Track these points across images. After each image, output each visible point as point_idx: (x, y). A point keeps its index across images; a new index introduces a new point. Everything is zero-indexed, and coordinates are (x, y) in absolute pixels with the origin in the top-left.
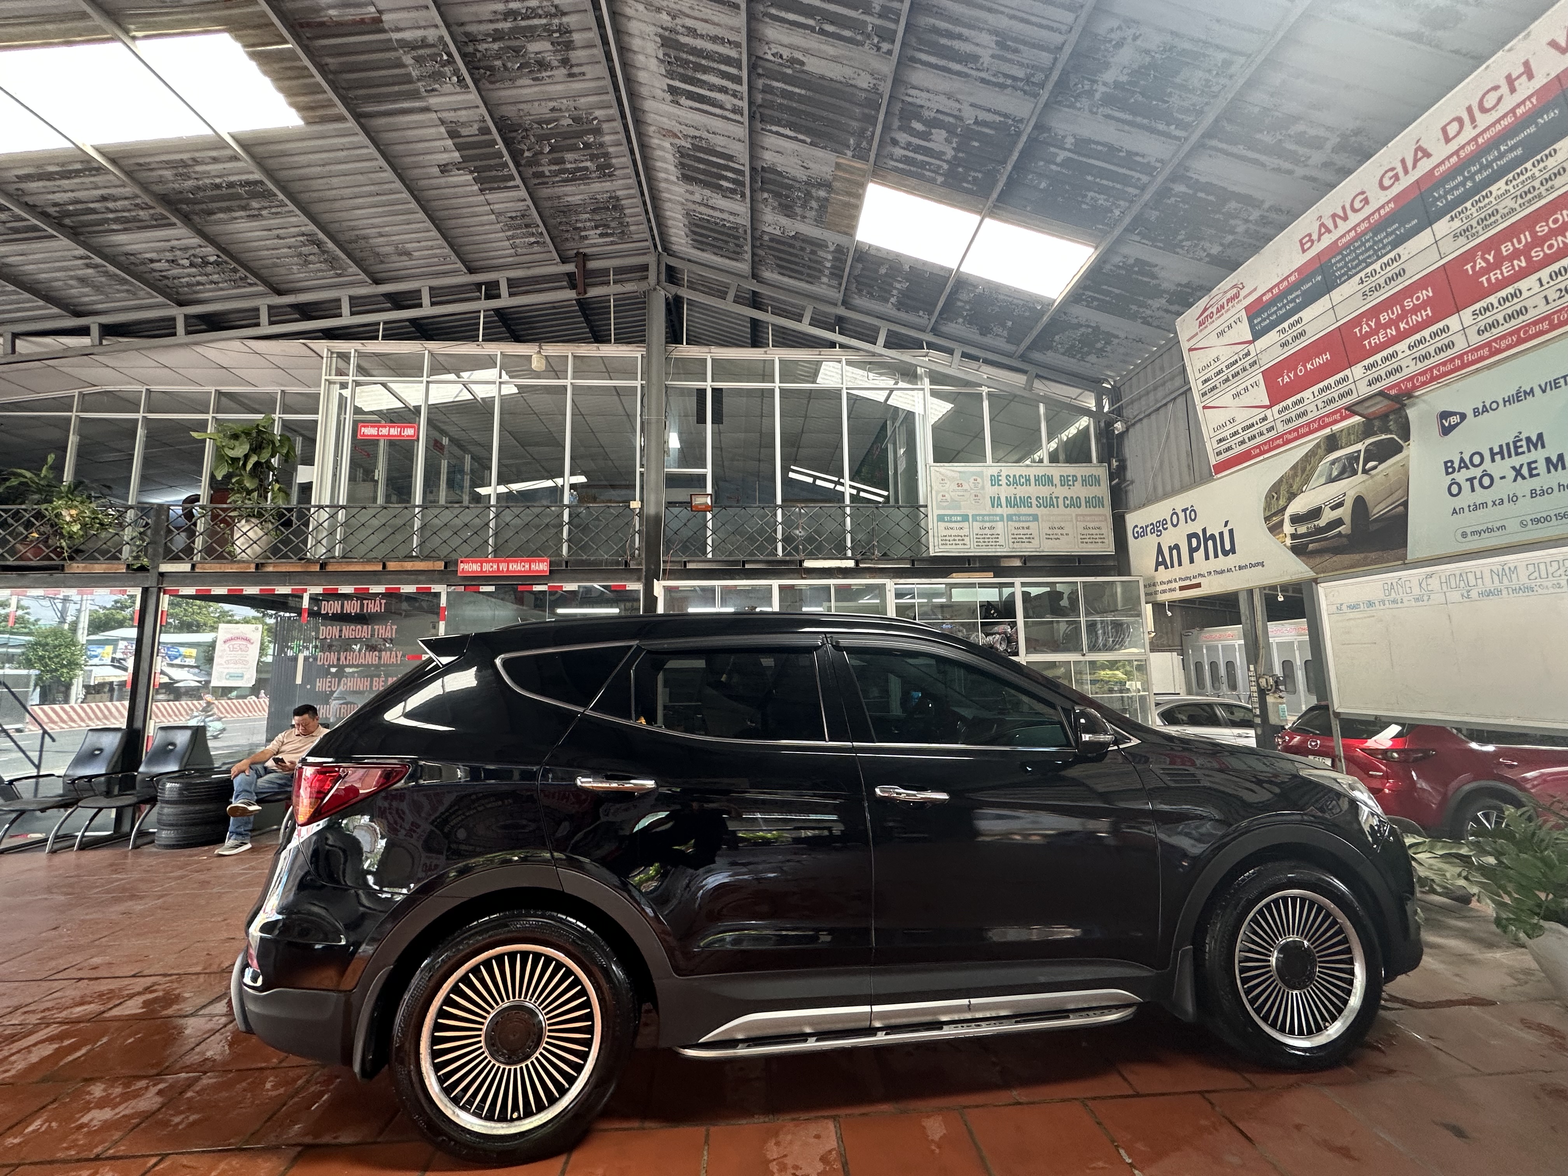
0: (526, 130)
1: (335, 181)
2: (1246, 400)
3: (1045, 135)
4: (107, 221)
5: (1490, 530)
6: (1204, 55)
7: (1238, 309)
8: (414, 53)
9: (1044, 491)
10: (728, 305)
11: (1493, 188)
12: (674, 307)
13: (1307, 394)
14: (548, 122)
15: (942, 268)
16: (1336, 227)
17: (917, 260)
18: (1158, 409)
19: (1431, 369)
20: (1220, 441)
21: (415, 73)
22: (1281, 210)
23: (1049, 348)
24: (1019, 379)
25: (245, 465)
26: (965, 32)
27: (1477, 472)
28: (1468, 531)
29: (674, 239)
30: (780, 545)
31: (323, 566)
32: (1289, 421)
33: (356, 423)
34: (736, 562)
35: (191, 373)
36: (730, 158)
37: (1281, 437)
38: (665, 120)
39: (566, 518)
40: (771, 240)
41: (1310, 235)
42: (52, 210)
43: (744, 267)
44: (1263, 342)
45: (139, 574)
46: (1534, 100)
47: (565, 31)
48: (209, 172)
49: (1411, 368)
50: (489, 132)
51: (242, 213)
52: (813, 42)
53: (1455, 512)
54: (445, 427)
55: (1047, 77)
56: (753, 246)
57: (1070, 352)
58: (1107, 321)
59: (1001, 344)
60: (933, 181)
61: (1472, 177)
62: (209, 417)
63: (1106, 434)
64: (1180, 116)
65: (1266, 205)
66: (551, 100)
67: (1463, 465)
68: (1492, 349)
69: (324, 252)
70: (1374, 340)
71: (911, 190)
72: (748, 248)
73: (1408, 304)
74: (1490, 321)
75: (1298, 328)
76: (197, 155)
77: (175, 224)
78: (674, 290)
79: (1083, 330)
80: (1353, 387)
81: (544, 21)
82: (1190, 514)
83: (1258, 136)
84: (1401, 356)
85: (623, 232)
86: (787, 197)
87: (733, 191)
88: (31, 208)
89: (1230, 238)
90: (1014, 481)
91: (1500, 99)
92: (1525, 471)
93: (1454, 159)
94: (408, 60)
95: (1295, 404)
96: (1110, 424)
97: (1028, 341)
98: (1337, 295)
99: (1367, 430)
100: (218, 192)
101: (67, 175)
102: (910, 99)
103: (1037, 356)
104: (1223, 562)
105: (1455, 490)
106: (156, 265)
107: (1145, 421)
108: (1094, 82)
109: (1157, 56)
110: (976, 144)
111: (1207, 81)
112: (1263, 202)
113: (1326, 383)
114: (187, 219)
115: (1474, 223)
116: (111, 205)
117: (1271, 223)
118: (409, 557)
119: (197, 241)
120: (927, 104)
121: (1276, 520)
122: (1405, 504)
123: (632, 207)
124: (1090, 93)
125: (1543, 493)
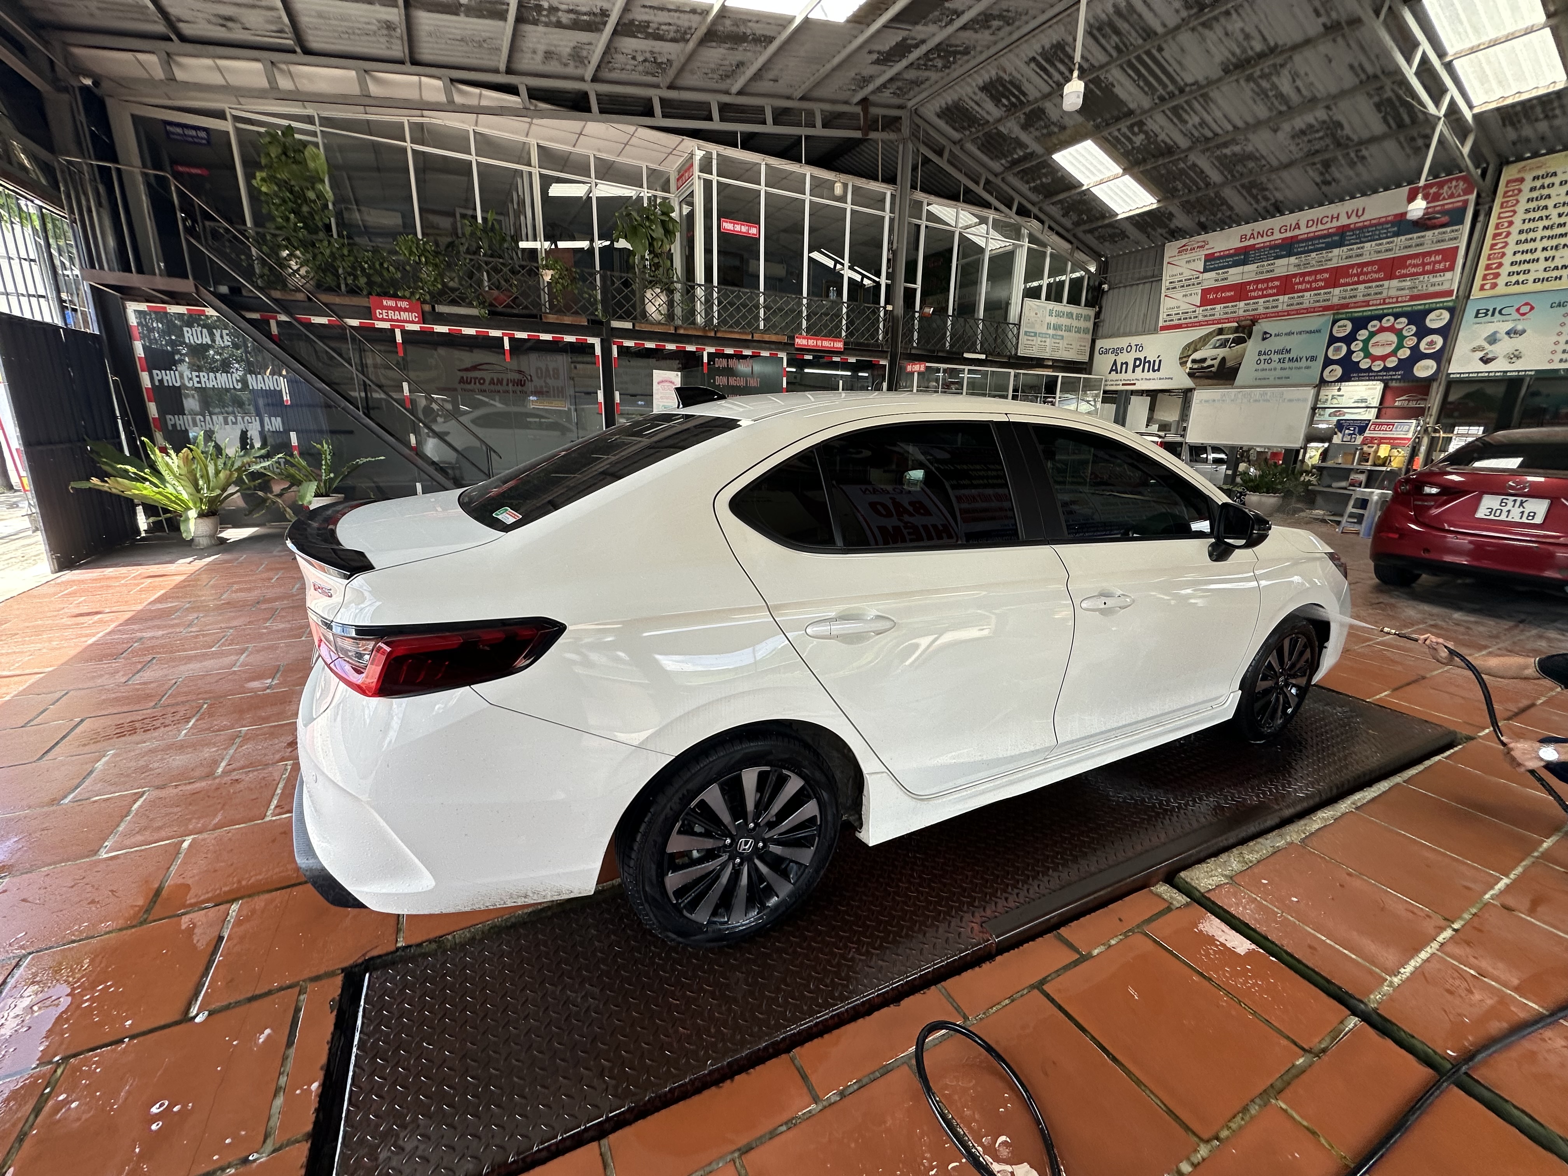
5: (1263, 379)
9: (1069, 322)
11: (1312, 254)
13: (1217, 306)
14: (952, 47)
15: (1080, 183)
16: (1257, 237)
17: (1070, 174)
18: (1132, 285)
19: (1267, 313)
20: (1168, 315)
23: (1091, 232)
27: (1267, 357)
28: (1258, 378)
29: (928, 106)
30: (948, 340)
31: (716, 332)
32: (1205, 316)
36: (1024, 94)
37: (1199, 322)
38: (1009, 64)
41: (1246, 235)
45: (596, 328)
46: (1335, 229)
48: (750, 27)
49: (1261, 310)
53: (1255, 370)
57: (1099, 237)
61: (1308, 246)
63: (1099, 288)
64: (1235, 173)
67: (1264, 354)
68: (1288, 313)
69: (735, 71)
75: (1225, 276)
78: (916, 143)
79: (1118, 232)
80: (1237, 310)
82: (1139, 348)
84: (1259, 304)
85: (904, 94)
86: (1034, 121)
87: (1005, 106)
91: (1327, 222)
92: (1281, 360)
93: (1306, 235)
95: (1211, 309)
98: (1247, 268)
99: (1236, 330)
101: (672, 10)
102: (1143, 120)
103: (1081, 234)
105: (1258, 362)
106: (618, 55)
107: (1124, 288)
108: (1219, 151)
109: (1245, 153)
110: (1152, 148)
111: (1253, 167)
113: (1227, 304)
114: (702, 42)
115: (1302, 263)
120: (1149, 125)
121: (1184, 359)
122: (1240, 364)
125: (1284, 369)
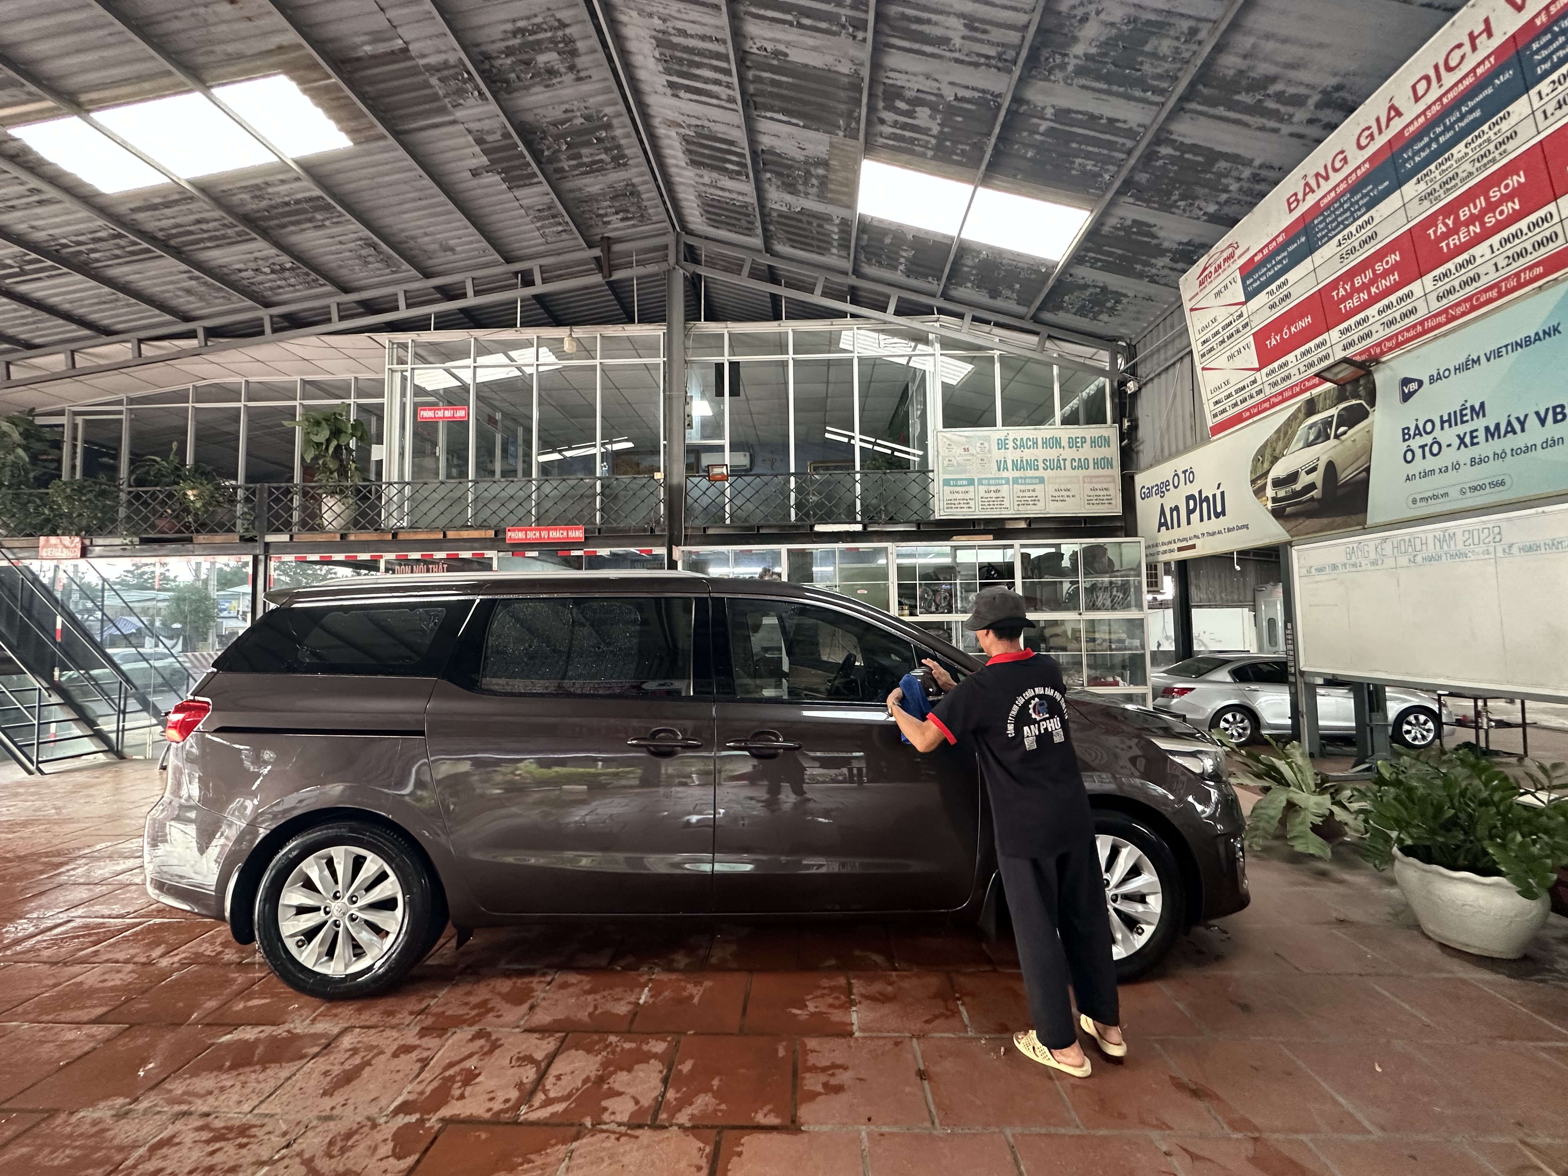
0: (544, 132)
1: (383, 191)
2: (1239, 362)
3: (1025, 107)
4: (202, 240)
5: (1435, 497)
6: (1170, 25)
7: (1233, 270)
8: (439, 75)
9: (1052, 454)
10: (744, 281)
11: (1454, 151)
12: (693, 283)
13: (1290, 357)
14: (562, 123)
15: (945, 236)
16: (1319, 186)
17: (919, 230)
18: (1167, 369)
19: (1396, 335)
20: (1216, 403)
21: (441, 93)
22: (1272, 167)
23: (1059, 307)
24: (1034, 339)
25: (327, 448)
26: (934, 17)
27: (1427, 439)
28: (1418, 497)
29: (689, 218)
30: (793, 511)
31: (395, 535)
32: (1275, 384)
33: (416, 407)
34: (751, 528)
35: (279, 365)
36: (732, 143)
37: (1268, 400)
38: (668, 112)
39: (598, 489)
40: (780, 216)
41: (1296, 194)
42: (160, 235)
43: (757, 242)
44: (1254, 304)
45: (250, 544)
46: (1492, 59)
47: (569, 41)
48: (278, 193)
49: (1380, 334)
50: (511, 137)
51: (309, 225)
52: (792, 35)
53: (1408, 479)
54: (497, 403)
55: (1018, 54)
56: (763, 223)
57: (1081, 311)
58: (1114, 281)
59: (1012, 306)
60: (923, 155)
61: (1436, 139)
62: (297, 403)
63: (1119, 392)
64: (1155, 83)
65: (1257, 163)
66: (563, 103)
67: (1418, 433)
68: (1448, 315)
69: (380, 253)
70: (1349, 304)
71: (905, 165)
72: (758, 224)
73: (1379, 268)
74: (1447, 287)
75: (1284, 291)
76: (269, 179)
77: (254, 239)
78: (692, 267)
79: (1091, 290)
80: (1329, 351)
81: (549, 34)
82: (1189, 475)
83: (1237, 97)
84: (1371, 320)
85: (642, 216)
86: (788, 176)
87: (739, 173)
88: (144, 235)
89: (1224, 197)
90: (1021, 445)
91: (1463, 57)
92: (1467, 440)
93: (1422, 120)
94: (434, 81)
95: (1281, 367)
96: (1123, 383)
97: (1037, 303)
98: (1318, 257)
99: (1338, 396)
100: (287, 209)
101: (167, 205)
102: (890, 82)
103: (1047, 316)
104: (1215, 524)
105: (1409, 456)
106: (243, 274)
107: (1156, 381)
108: (1066, 55)
109: (1124, 27)
110: (960, 119)
111: (1177, 48)
112: (1252, 161)
113: (1307, 347)
114: (265, 234)
115: (1437, 186)
116: (204, 226)
117: (1264, 180)
118: (465, 527)
119: (274, 251)
120: (907, 85)
121: (1260, 483)
122: (1368, 470)
123: (648, 193)
124: (1063, 66)
125: (1481, 461)
